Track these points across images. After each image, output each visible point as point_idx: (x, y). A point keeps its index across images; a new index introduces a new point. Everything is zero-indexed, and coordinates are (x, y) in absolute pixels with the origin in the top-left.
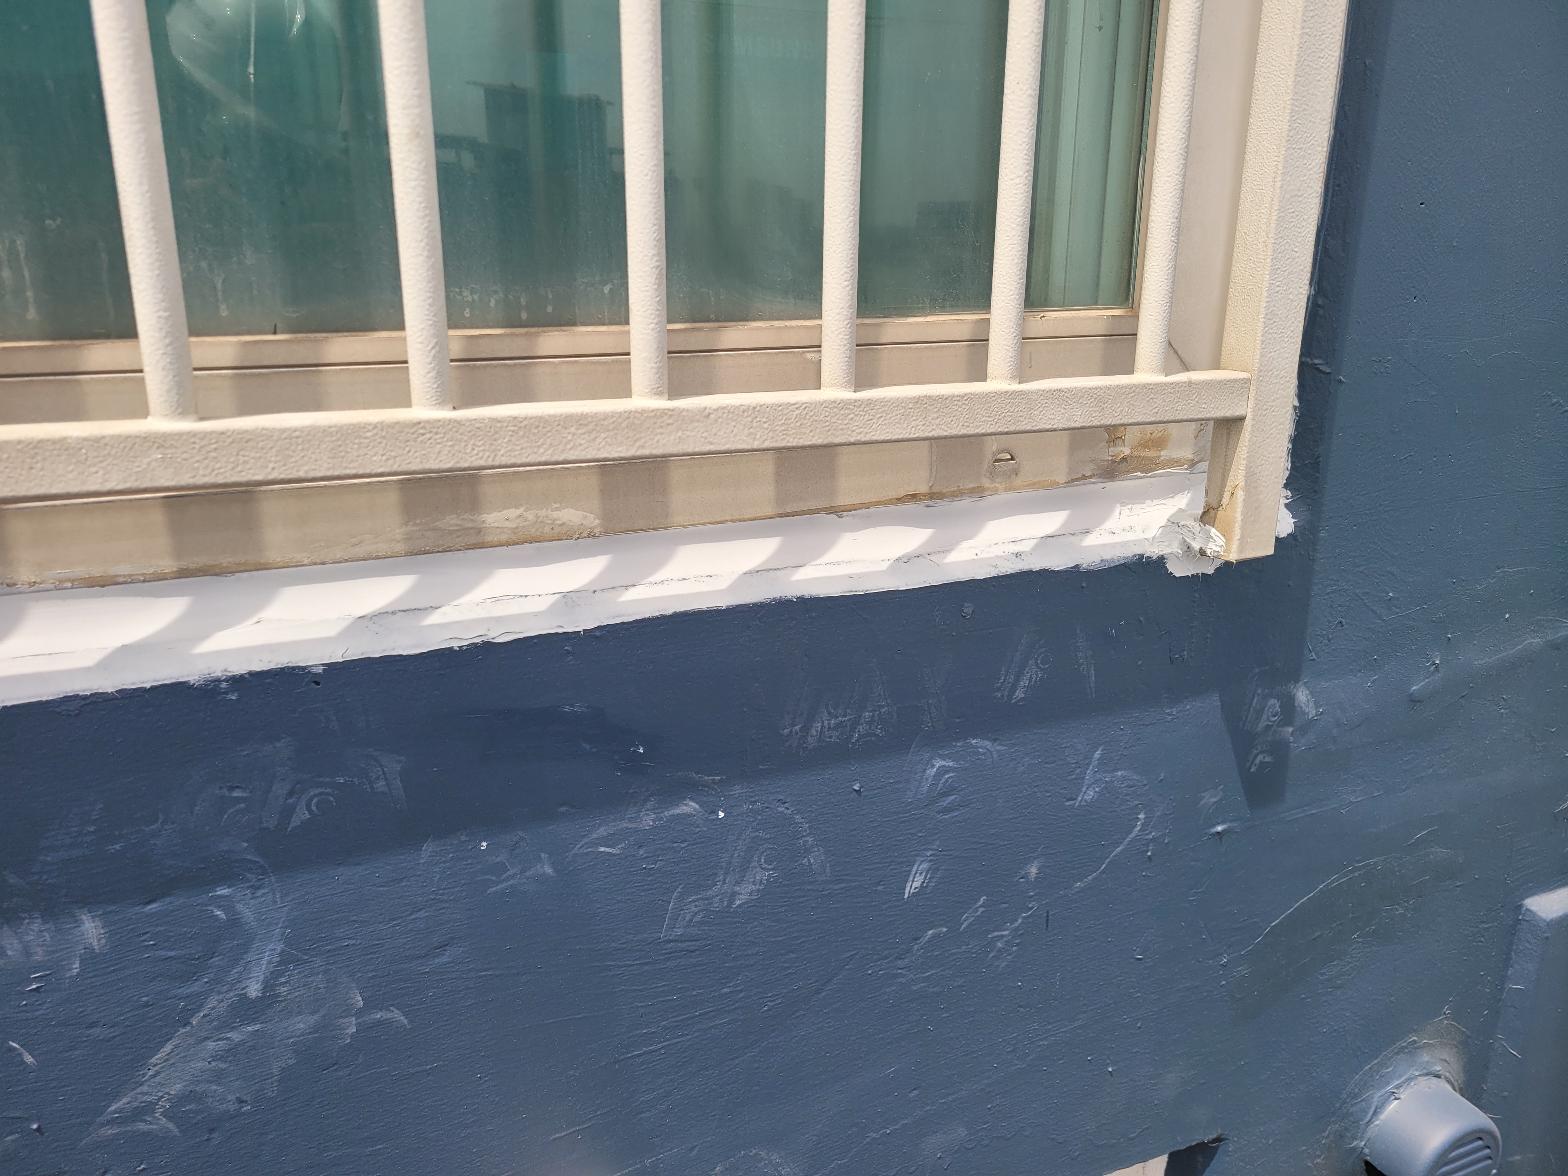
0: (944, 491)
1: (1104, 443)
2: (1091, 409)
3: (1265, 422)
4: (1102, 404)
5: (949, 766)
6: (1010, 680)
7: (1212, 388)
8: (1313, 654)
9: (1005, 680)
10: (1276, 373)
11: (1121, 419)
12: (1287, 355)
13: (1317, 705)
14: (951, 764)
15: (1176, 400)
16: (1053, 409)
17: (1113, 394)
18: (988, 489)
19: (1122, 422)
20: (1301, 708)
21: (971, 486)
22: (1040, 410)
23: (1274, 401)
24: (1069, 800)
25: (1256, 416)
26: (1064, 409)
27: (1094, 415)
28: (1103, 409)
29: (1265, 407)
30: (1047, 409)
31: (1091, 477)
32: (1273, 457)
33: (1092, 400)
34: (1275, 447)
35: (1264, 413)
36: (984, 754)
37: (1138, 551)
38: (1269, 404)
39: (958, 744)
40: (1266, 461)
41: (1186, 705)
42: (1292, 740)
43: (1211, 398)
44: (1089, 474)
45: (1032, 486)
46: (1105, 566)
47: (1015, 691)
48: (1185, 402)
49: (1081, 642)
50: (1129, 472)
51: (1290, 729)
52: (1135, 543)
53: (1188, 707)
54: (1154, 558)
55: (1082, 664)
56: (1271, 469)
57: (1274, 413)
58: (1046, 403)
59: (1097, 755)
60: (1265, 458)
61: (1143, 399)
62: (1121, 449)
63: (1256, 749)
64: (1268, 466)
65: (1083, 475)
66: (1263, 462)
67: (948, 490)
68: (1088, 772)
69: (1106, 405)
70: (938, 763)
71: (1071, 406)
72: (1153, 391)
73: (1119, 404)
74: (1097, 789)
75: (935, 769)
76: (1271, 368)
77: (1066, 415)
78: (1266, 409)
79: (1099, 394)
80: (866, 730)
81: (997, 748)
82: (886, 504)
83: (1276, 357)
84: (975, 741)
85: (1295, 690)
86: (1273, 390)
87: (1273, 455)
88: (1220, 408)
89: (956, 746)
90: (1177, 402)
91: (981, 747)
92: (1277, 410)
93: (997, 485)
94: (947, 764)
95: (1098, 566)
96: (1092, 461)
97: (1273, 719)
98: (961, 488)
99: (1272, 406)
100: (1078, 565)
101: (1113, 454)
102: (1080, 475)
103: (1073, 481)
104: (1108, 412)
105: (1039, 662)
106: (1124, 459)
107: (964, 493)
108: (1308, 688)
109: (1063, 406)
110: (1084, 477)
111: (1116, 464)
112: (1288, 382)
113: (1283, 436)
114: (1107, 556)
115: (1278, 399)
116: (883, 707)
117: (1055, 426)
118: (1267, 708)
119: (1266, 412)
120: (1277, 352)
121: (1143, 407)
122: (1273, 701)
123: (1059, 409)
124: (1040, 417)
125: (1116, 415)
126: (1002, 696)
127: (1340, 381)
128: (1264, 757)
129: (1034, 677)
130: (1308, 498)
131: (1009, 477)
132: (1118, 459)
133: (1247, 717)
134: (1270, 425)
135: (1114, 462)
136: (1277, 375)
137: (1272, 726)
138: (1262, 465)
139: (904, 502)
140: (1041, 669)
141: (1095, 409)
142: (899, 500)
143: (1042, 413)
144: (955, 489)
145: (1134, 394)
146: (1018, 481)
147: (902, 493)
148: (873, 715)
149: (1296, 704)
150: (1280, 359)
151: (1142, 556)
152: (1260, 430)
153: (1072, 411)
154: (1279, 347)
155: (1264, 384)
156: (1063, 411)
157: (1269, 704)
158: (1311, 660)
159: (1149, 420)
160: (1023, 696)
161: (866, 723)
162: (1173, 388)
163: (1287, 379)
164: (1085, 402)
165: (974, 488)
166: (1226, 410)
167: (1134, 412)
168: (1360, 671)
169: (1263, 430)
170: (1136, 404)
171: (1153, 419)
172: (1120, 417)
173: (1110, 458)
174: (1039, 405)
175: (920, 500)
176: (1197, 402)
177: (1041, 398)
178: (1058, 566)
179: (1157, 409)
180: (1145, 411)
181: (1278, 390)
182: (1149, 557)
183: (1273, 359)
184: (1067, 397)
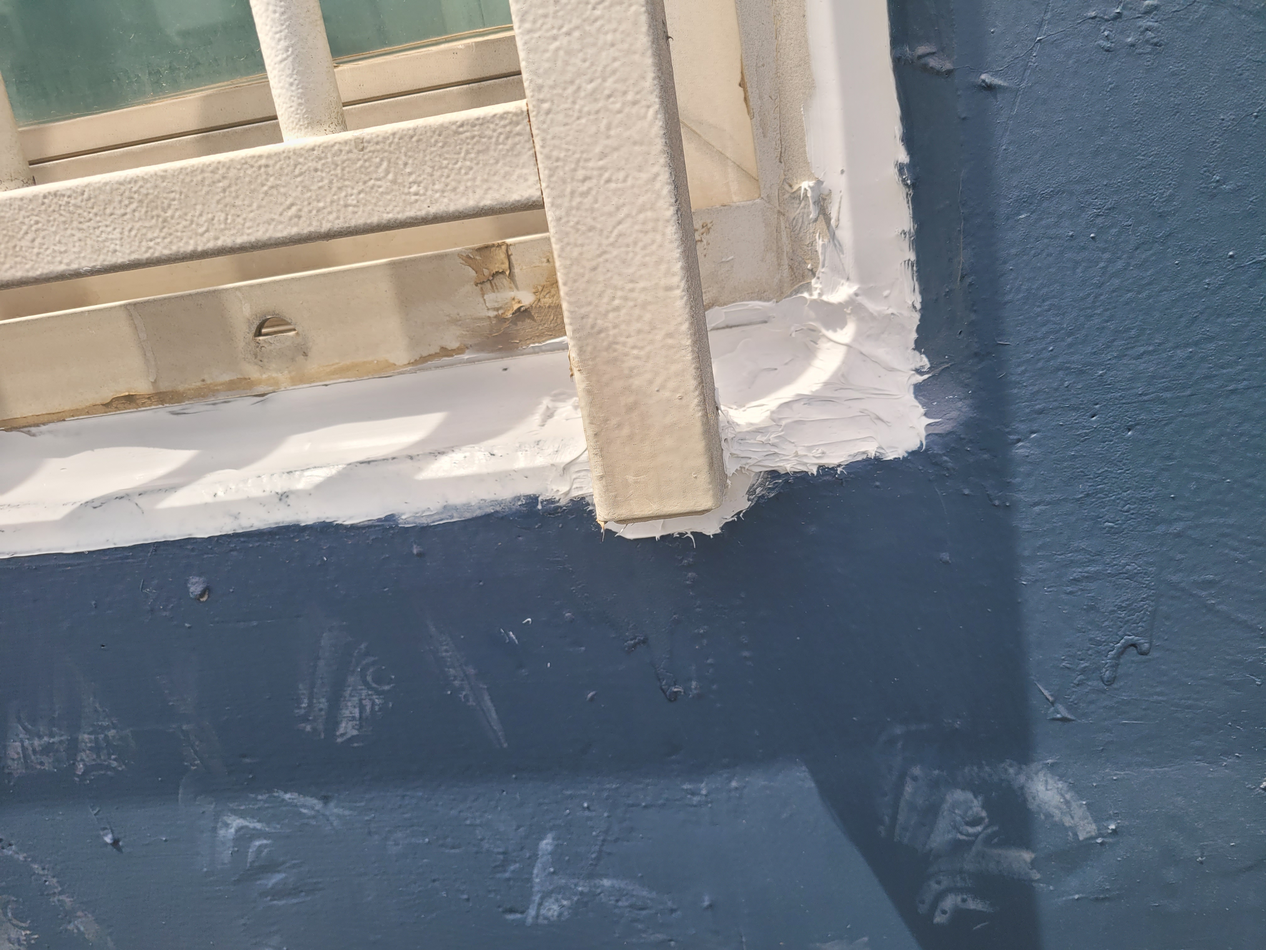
0: (181, 388)
1: (470, 288)
2: (137, 225)
3: (592, 210)
4: (159, 211)
5: (254, 829)
6: (321, 706)
7: (422, 146)
8: (1061, 708)
9: (310, 705)
10: (590, 87)
11: (217, 238)
12: (609, 37)
13: (1099, 816)
14: (259, 826)
15: (336, 185)
16: (55, 233)
17: (176, 188)
18: (259, 382)
19: (220, 243)
20: (1049, 816)
21: (226, 377)
22: (30, 237)
23: (603, 155)
24: (511, 911)
25: (561, 196)
26: (80, 229)
27: (150, 235)
28: (165, 221)
29: (580, 174)
30: (42, 234)
31: (460, 350)
32: (644, 289)
33: (134, 206)
34: (645, 265)
35: (584, 188)
36: (314, 817)
37: (527, 489)
38: (591, 164)
39: (260, 797)
40: (626, 299)
41: (730, 780)
42: (1036, 876)
43: (429, 170)
44: (454, 345)
45: (342, 371)
46: (452, 517)
47: (337, 724)
48: (360, 186)
49: (446, 651)
50: (541, 336)
51: (1027, 856)
52: (527, 474)
53: (734, 784)
54: (563, 502)
55: (461, 688)
56: (648, 316)
57: (613, 185)
58: (37, 222)
59: (546, 844)
60: (619, 293)
61: (252, 191)
62: (512, 294)
63: (939, 883)
64: (637, 311)
65: (443, 349)
66: (617, 302)
67: (186, 386)
68: (535, 871)
69: (169, 213)
70: (236, 822)
71: (92, 224)
72: (270, 170)
73: (199, 207)
74: (565, 903)
75: (232, 831)
76: (568, 77)
77: (89, 242)
78: (586, 179)
79: (144, 191)
80: (94, 760)
81: (336, 810)
82: (88, 413)
83: (576, 46)
84: (288, 796)
85: (1022, 779)
86: (593, 129)
87: (641, 284)
88: (462, 188)
89: (256, 800)
90: (340, 189)
91: (304, 806)
92: (621, 175)
93: (274, 375)
94: (251, 825)
95: (437, 517)
96: (455, 321)
97: (971, 830)
98: (208, 382)
99: (603, 169)
100: (392, 516)
101: (496, 305)
102: (435, 349)
103: (424, 359)
104: (180, 227)
105: (369, 679)
106: (523, 313)
107: (218, 390)
108: (1061, 777)
109: (75, 224)
110: (445, 352)
111: (506, 325)
112: (635, 103)
113: (659, 238)
114: (458, 498)
115: (616, 149)
116: (108, 728)
117: (74, 266)
118: (946, 806)
119: (588, 184)
120: (576, 34)
121: (259, 207)
122: (959, 795)
123: (69, 232)
124: (36, 250)
125: (201, 230)
126: (314, 730)
127: (990, 88)
128: (964, 901)
129: (367, 703)
130: (961, 370)
131: (293, 359)
132: (509, 315)
133: (894, 818)
134: (610, 214)
135: (501, 319)
136: (594, 91)
137: (970, 844)
138: (617, 309)
139: (117, 409)
140: (378, 693)
141: (147, 224)
142: (110, 406)
143: (37, 243)
144: (199, 384)
145: (224, 183)
146: (312, 366)
147: (108, 394)
148: (97, 739)
149: (1033, 806)
150: (591, 51)
151: (533, 500)
152: (583, 228)
153: (98, 232)
154: (576, 22)
155: (560, 117)
156: (79, 235)
157: (949, 798)
158: (1058, 719)
159: (285, 233)
160: (355, 733)
161: (91, 749)
162: (320, 159)
163: (630, 97)
164: (119, 212)
165: (232, 382)
166: (479, 192)
167: (240, 220)
168: (1226, 753)
169: (591, 229)
170: (238, 202)
171: (293, 231)
172: (211, 234)
173: (492, 314)
174: (25, 228)
175: (143, 404)
176: (394, 182)
177: (23, 213)
178: (351, 518)
179: (294, 209)
180: (267, 216)
181: (609, 127)
182: (551, 501)
183: (569, 53)
184: (77, 207)
